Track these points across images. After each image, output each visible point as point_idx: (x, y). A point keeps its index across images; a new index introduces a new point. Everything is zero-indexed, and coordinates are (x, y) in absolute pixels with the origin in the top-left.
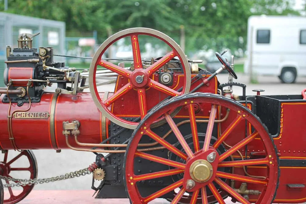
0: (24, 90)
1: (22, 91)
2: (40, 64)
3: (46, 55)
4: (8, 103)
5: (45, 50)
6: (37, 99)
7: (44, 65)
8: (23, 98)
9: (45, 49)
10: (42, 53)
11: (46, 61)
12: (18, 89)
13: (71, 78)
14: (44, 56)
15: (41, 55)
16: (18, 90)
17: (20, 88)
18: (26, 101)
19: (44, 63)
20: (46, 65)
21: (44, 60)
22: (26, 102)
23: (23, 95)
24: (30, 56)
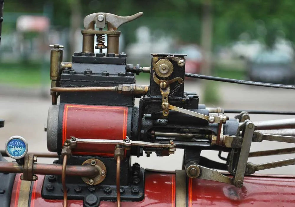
0: (102, 168)
1: (97, 169)
2: (152, 99)
3: (172, 76)
4: (60, 199)
5: (170, 63)
6: (135, 191)
7: (166, 103)
8: (98, 188)
9: (170, 59)
10: (164, 70)
11: (170, 91)
12: (86, 162)
13: (232, 140)
14: (166, 79)
15: (159, 74)
16: (86, 165)
17: (93, 160)
18: (105, 196)
19: (165, 98)
20: (171, 102)
21: (164, 89)
22: (106, 199)
23: (99, 180)
24: (119, 75)
